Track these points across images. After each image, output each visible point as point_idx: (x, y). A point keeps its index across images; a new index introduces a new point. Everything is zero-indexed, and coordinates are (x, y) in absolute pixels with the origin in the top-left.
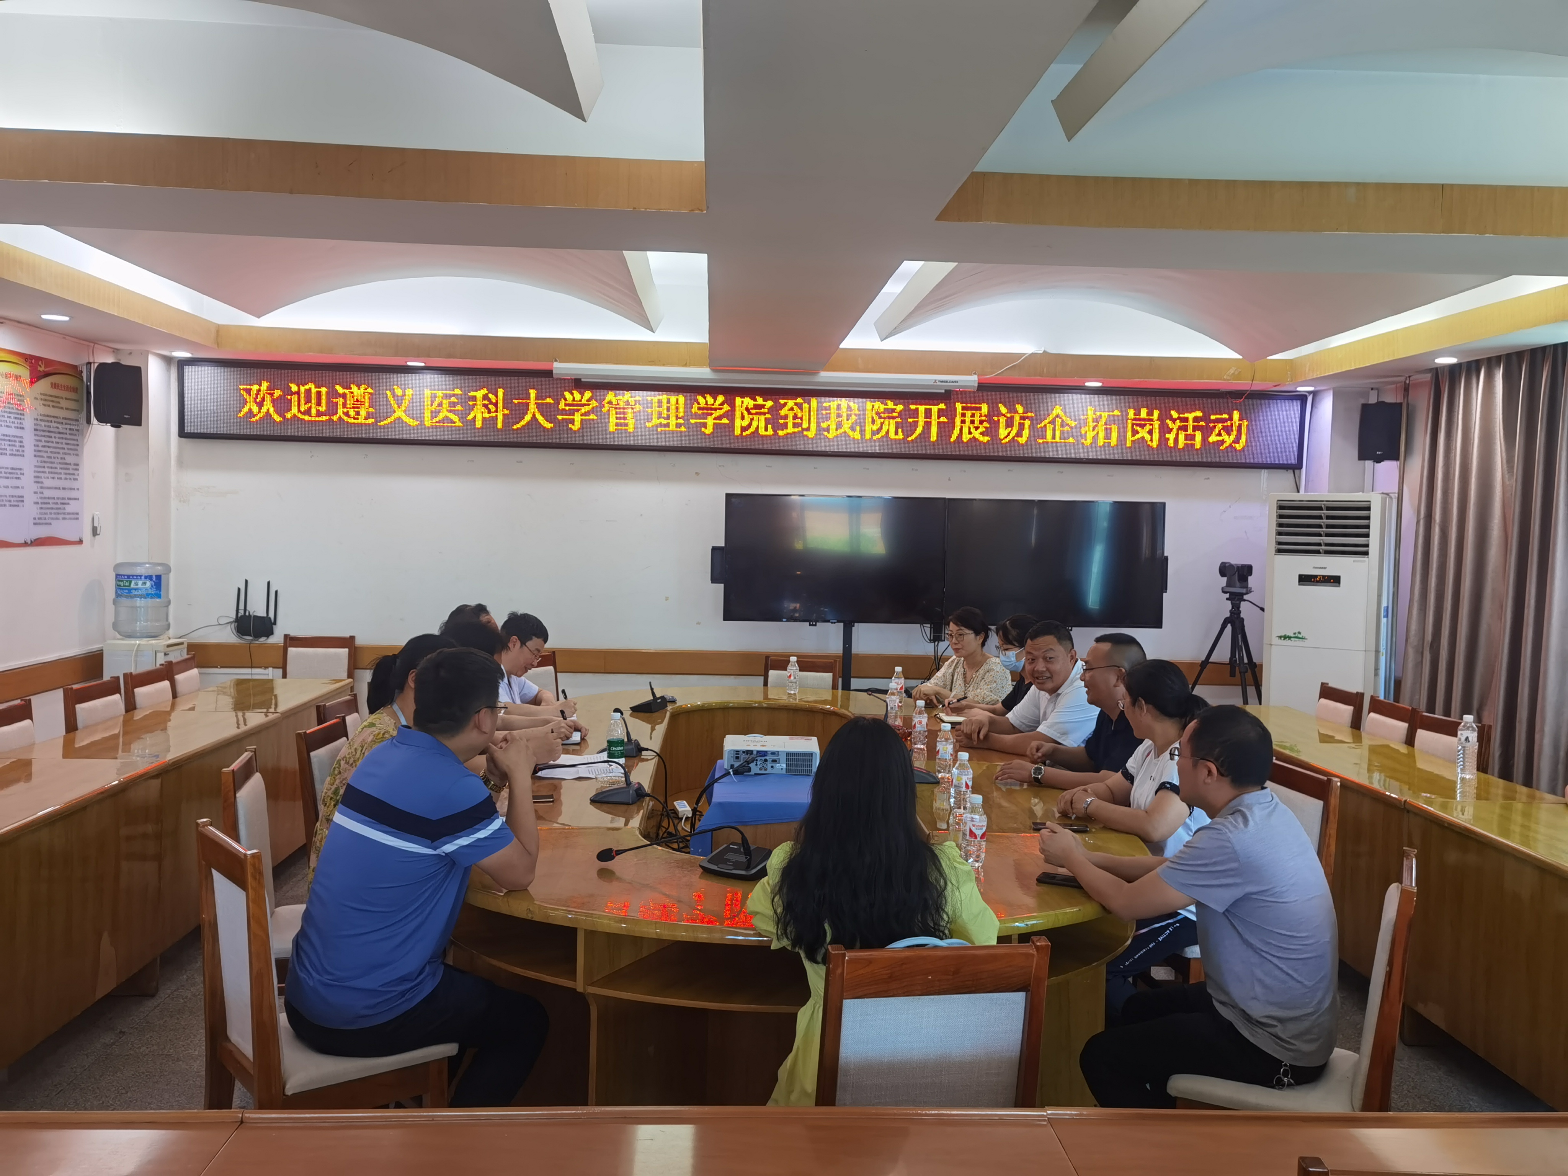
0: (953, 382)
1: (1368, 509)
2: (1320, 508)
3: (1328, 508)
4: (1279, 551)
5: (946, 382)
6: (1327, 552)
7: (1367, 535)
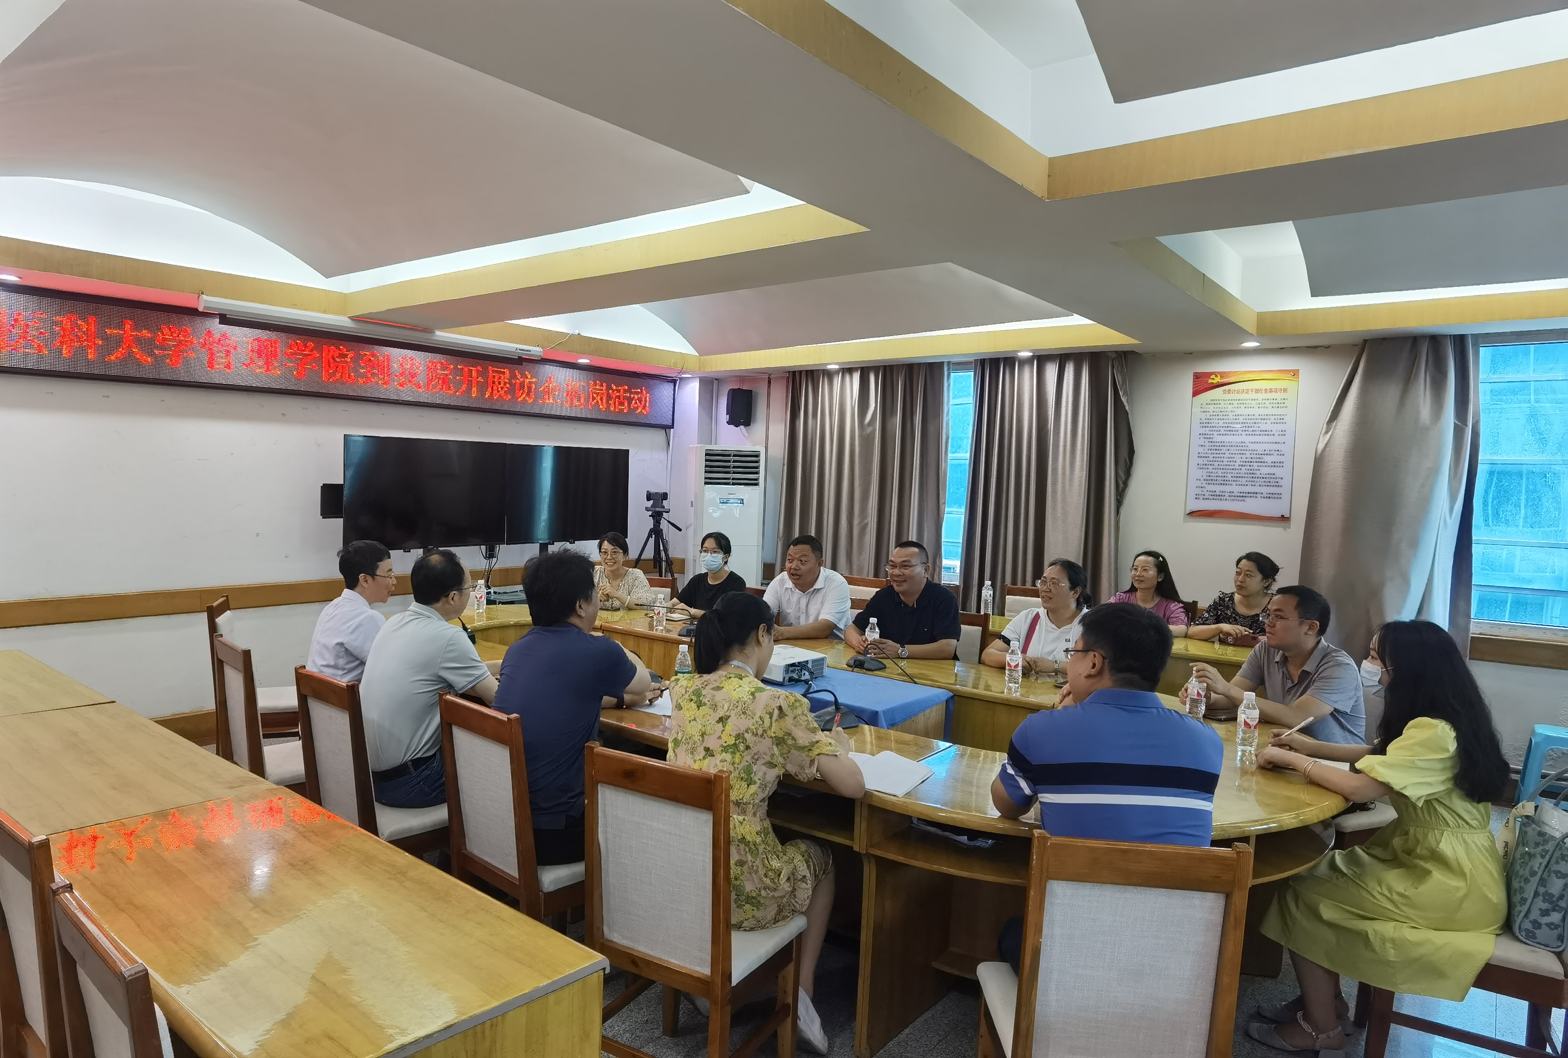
0: (527, 351)
1: (757, 456)
2: (729, 455)
3: (734, 456)
4: (706, 483)
5: (524, 350)
6: (733, 484)
7: (757, 473)
